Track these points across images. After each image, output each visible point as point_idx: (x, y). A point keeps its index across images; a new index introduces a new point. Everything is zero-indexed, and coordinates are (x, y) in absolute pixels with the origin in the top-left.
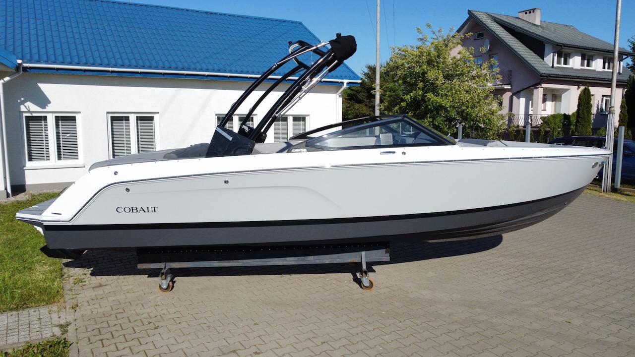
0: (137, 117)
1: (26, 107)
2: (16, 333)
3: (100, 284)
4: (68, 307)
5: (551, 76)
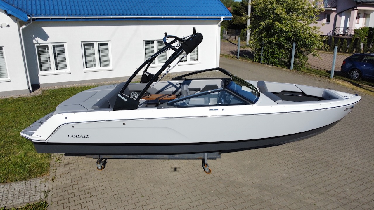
0: (98, 44)
1: (36, 40)
2: (23, 196)
3: (68, 162)
4: (50, 179)
5: (364, 2)
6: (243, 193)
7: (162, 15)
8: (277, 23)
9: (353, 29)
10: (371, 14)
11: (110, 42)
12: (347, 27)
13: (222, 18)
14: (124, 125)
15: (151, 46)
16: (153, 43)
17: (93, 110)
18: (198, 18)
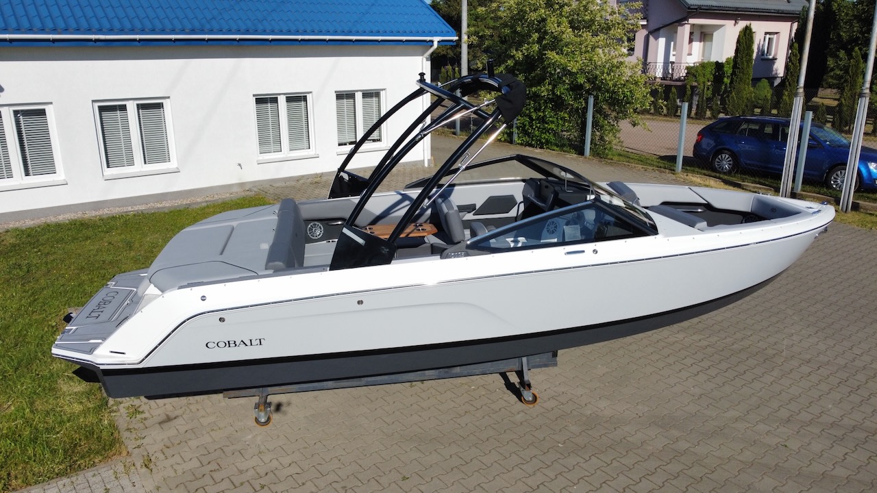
0: (138, 105)
3: (167, 415)
4: (138, 465)
5: (702, 8)
6: (628, 438)
7: (297, 33)
8: (552, 55)
9: (684, 66)
10: (714, 34)
11: (167, 100)
12: (671, 60)
13: (436, 39)
14: (360, 306)
15: (269, 108)
16: (274, 100)
17: (271, 272)
18: (382, 41)
